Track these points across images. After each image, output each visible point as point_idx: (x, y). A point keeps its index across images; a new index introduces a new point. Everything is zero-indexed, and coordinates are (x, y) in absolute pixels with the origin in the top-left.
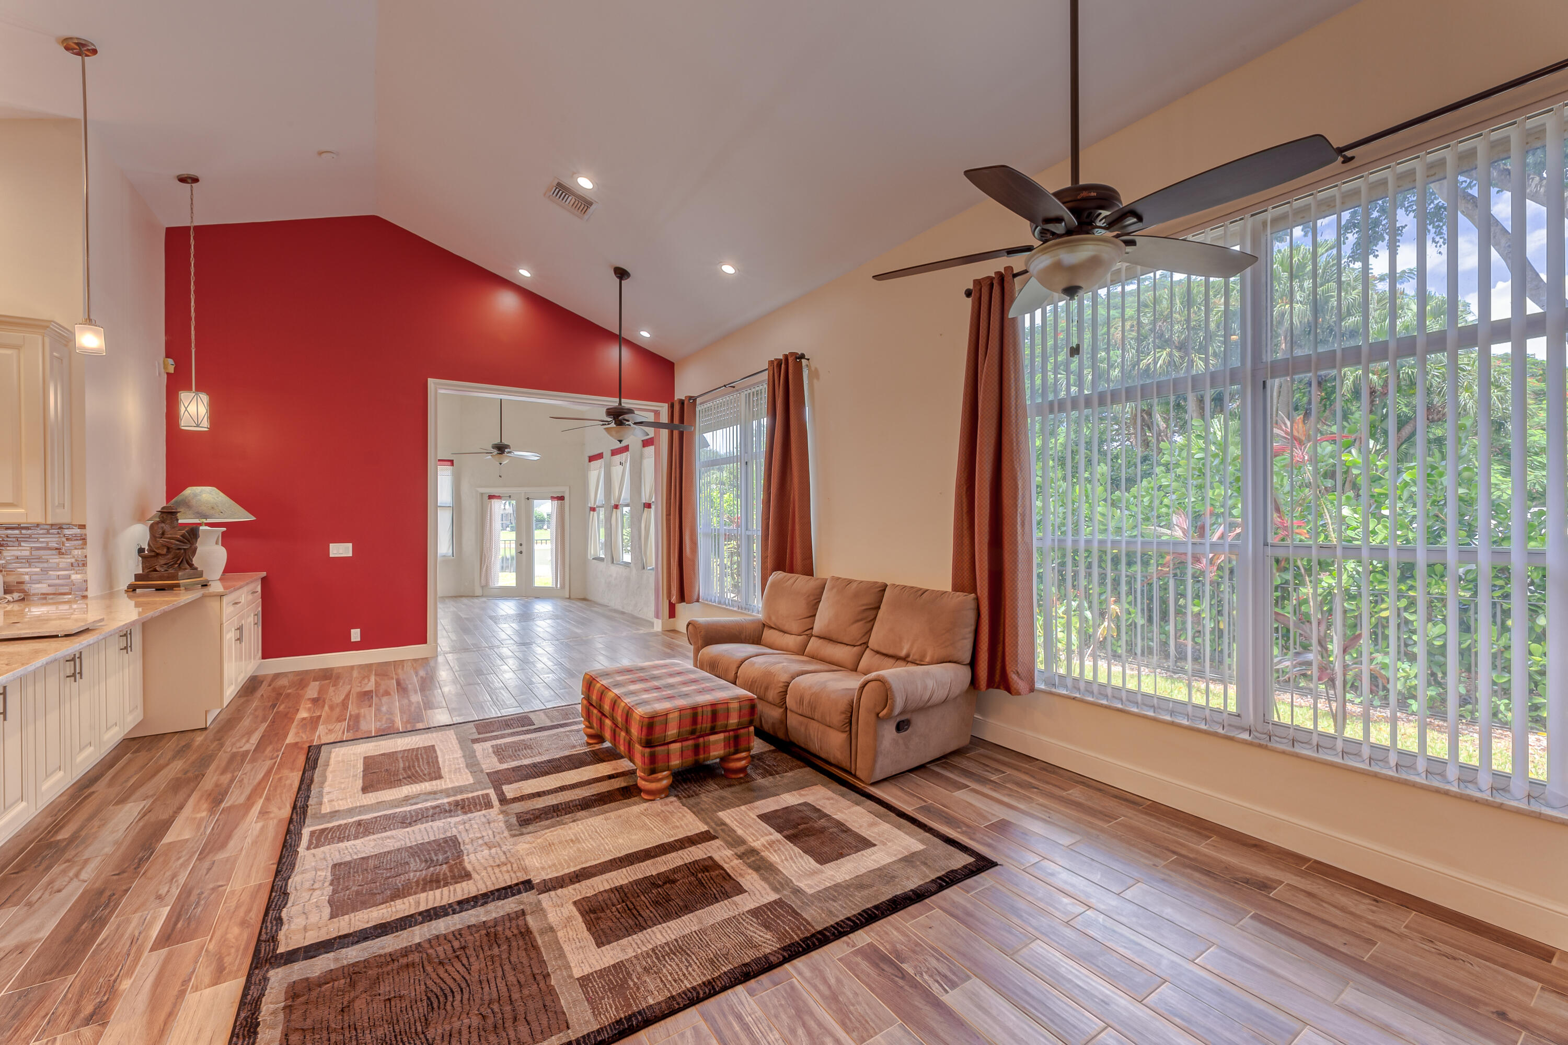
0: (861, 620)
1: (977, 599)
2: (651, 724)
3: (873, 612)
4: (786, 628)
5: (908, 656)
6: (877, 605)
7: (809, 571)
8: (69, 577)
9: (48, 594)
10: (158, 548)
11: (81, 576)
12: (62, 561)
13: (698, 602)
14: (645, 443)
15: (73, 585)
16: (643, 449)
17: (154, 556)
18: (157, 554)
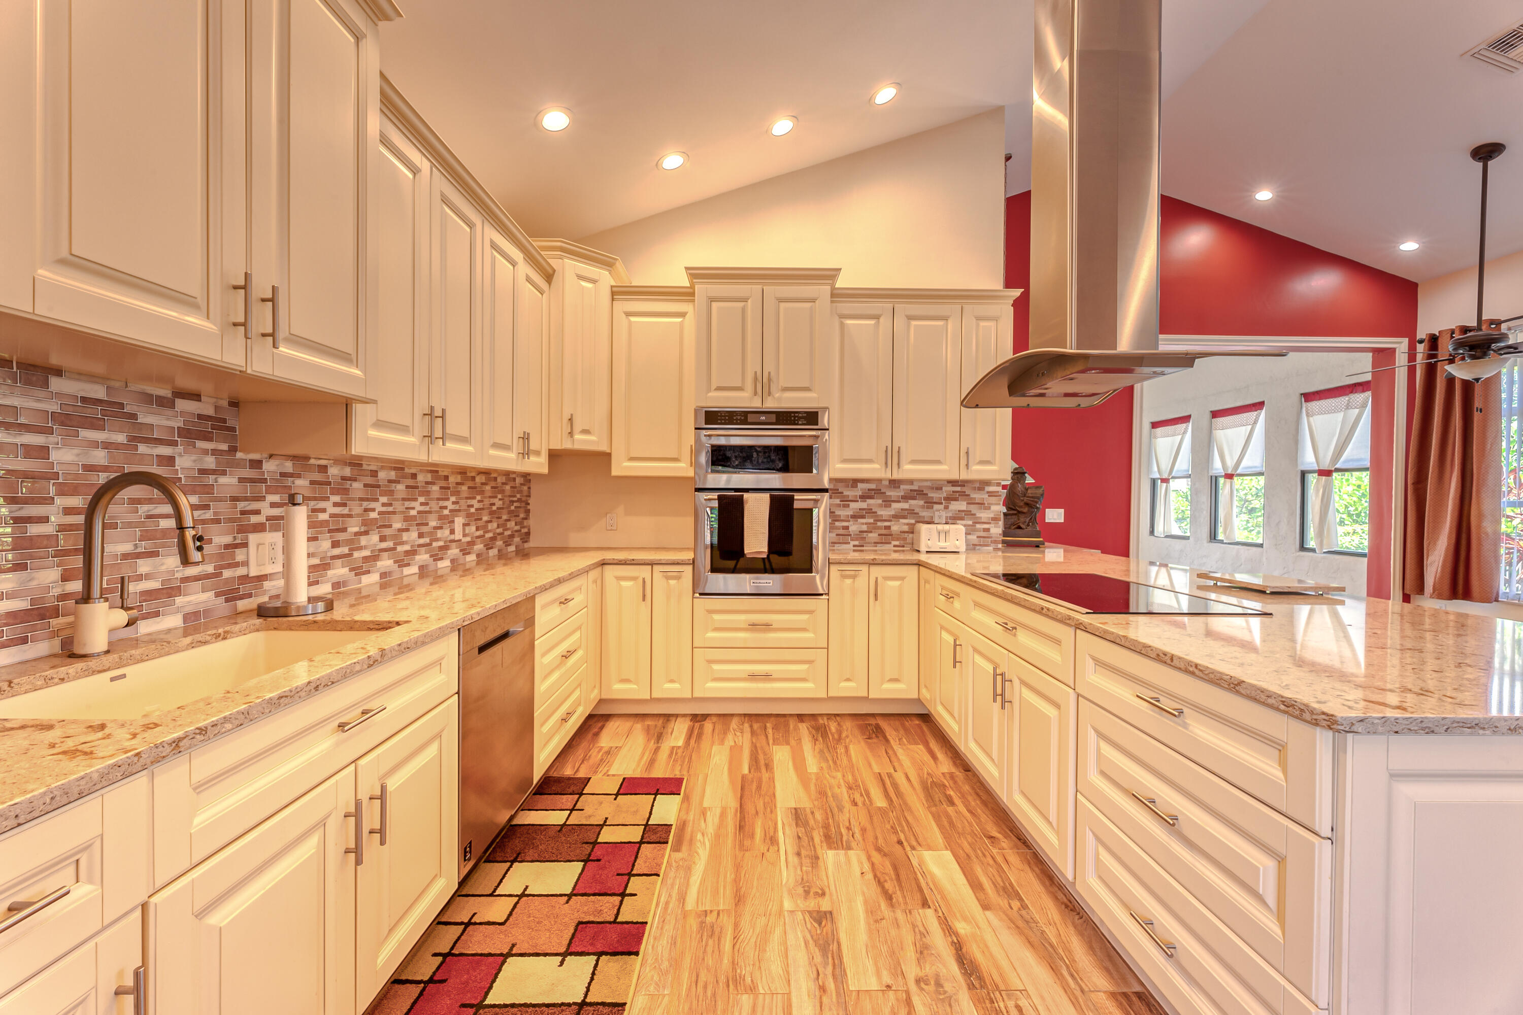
8: (988, 530)
9: (976, 545)
10: (1021, 507)
11: (997, 530)
12: (984, 515)
13: (1497, 600)
14: (1309, 397)
15: (991, 537)
16: (1304, 404)
17: (1015, 514)
18: (1019, 512)
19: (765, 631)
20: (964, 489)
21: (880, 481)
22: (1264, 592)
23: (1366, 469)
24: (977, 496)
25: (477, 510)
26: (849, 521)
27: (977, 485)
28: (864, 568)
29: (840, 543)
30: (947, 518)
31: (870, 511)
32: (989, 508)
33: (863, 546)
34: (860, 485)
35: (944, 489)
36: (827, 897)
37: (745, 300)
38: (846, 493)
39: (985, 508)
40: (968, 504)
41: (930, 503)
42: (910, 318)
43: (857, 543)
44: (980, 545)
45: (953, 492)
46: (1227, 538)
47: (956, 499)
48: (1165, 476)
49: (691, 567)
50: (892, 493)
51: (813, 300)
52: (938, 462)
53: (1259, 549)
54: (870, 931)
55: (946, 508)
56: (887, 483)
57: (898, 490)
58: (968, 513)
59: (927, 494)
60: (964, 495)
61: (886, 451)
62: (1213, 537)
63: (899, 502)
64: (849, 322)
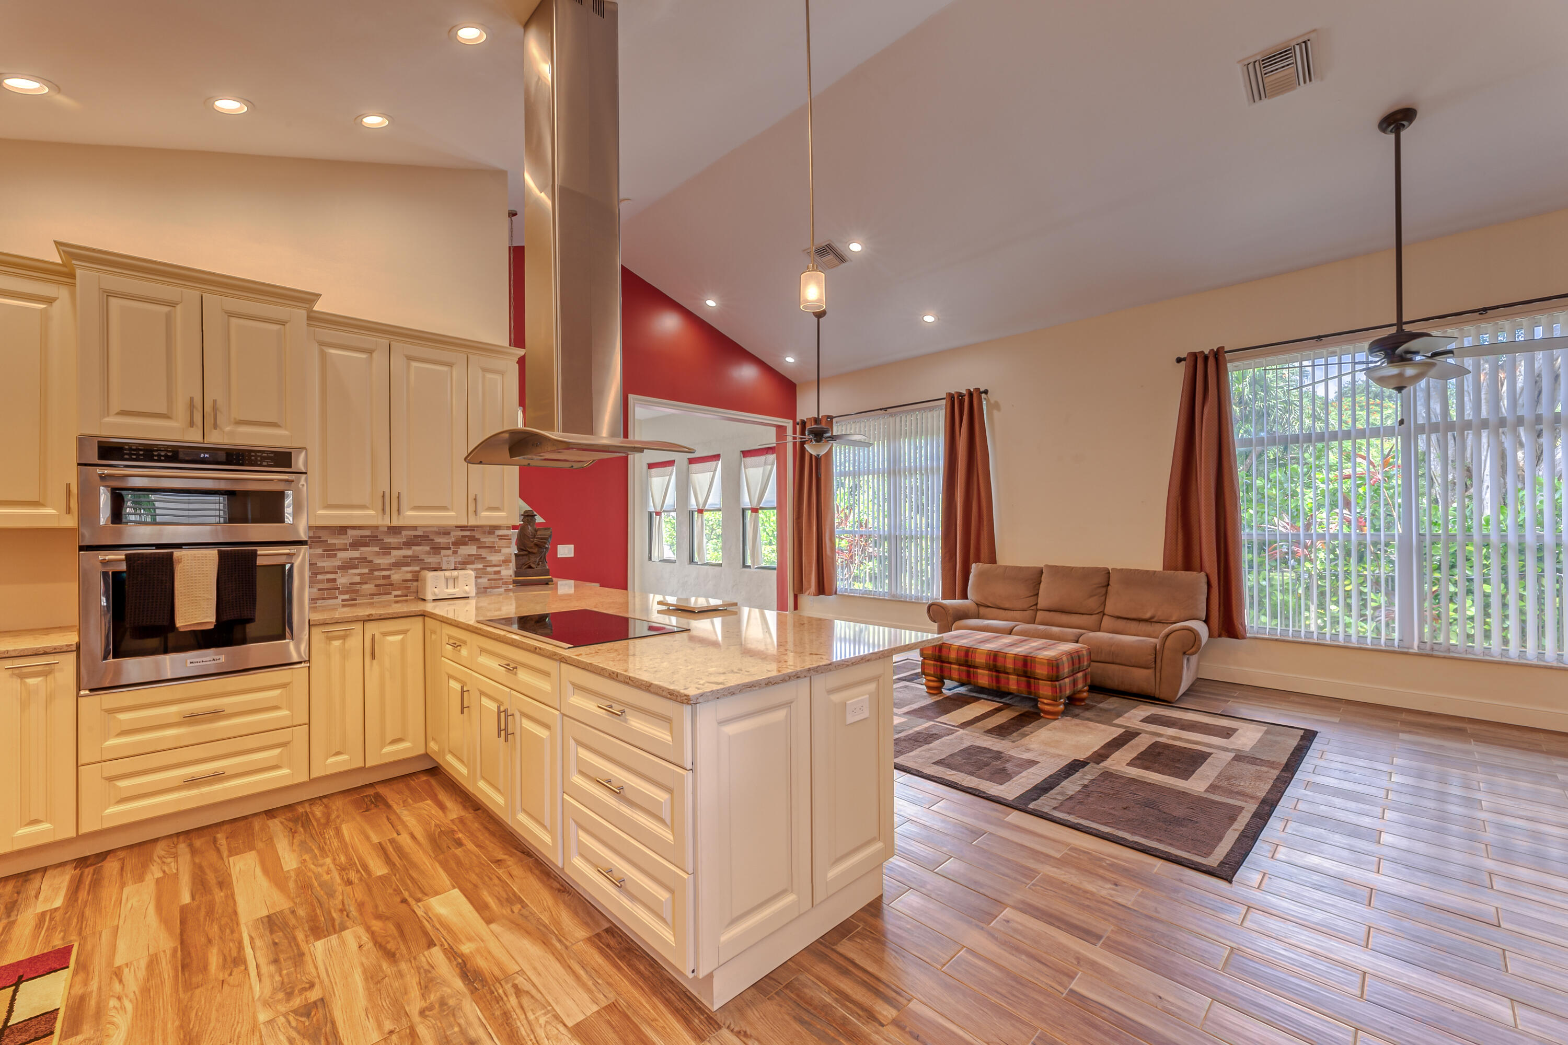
0: (1095, 595)
1: (1207, 576)
2: (1054, 665)
3: (1104, 589)
4: (1007, 606)
5: (1152, 617)
6: (1106, 583)
7: (993, 560)
8: (499, 572)
9: (487, 588)
10: (531, 548)
11: (508, 572)
12: (495, 558)
13: (836, 593)
14: (746, 454)
15: (502, 579)
16: (743, 459)
17: (526, 555)
18: (530, 553)
19: (211, 721)
20: (473, 533)
21: (377, 527)
22: (694, 612)
23: (773, 508)
24: (487, 540)
26: (337, 573)
27: (488, 529)
28: (358, 627)
29: (323, 599)
30: (456, 563)
31: (363, 561)
32: (500, 551)
33: (355, 600)
34: (350, 532)
35: (452, 533)
36: (317, 986)
37: (173, 304)
38: (331, 541)
39: (496, 552)
40: (478, 548)
41: (436, 549)
42: (410, 358)
43: (347, 597)
44: (492, 588)
45: (462, 536)
46: (700, 560)
47: (465, 544)
48: (658, 510)
49: (73, 656)
50: (391, 540)
51: (283, 323)
52: (444, 508)
53: (720, 568)
54: (370, 995)
55: (455, 552)
56: (386, 529)
57: (399, 536)
58: (479, 557)
59: (433, 540)
60: (473, 539)
61: (383, 496)
62: (692, 560)
63: (401, 549)
64: (333, 351)
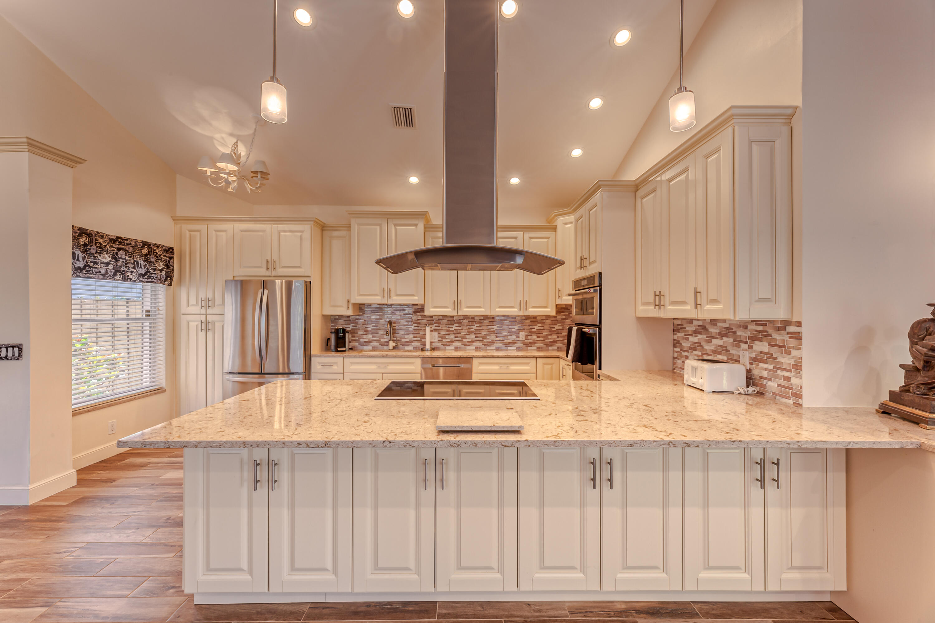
9: (776, 395)
15: (792, 388)
20: (767, 329)
24: (778, 337)
25: (537, 330)
26: (688, 352)
27: (778, 325)
30: (750, 358)
31: (699, 345)
32: (790, 353)
34: (695, 322)
35: (750, 327)
37: (583, 216)
38: (687, 328)
39: (787, 353)
40: (770, 345)
41: (738, 342)
42: (669, 180)
44: (781, 396)
45: (757, 331)
47: (759, 340)
50: (712, 330)
51: (597, 205)
55: (751, 347)
56: (709, 321)
57: (716, 327)
58: (770, 357)
59: (736, 332)
60: (765, 335)
63: (717, 338)
64: (644, 200)
